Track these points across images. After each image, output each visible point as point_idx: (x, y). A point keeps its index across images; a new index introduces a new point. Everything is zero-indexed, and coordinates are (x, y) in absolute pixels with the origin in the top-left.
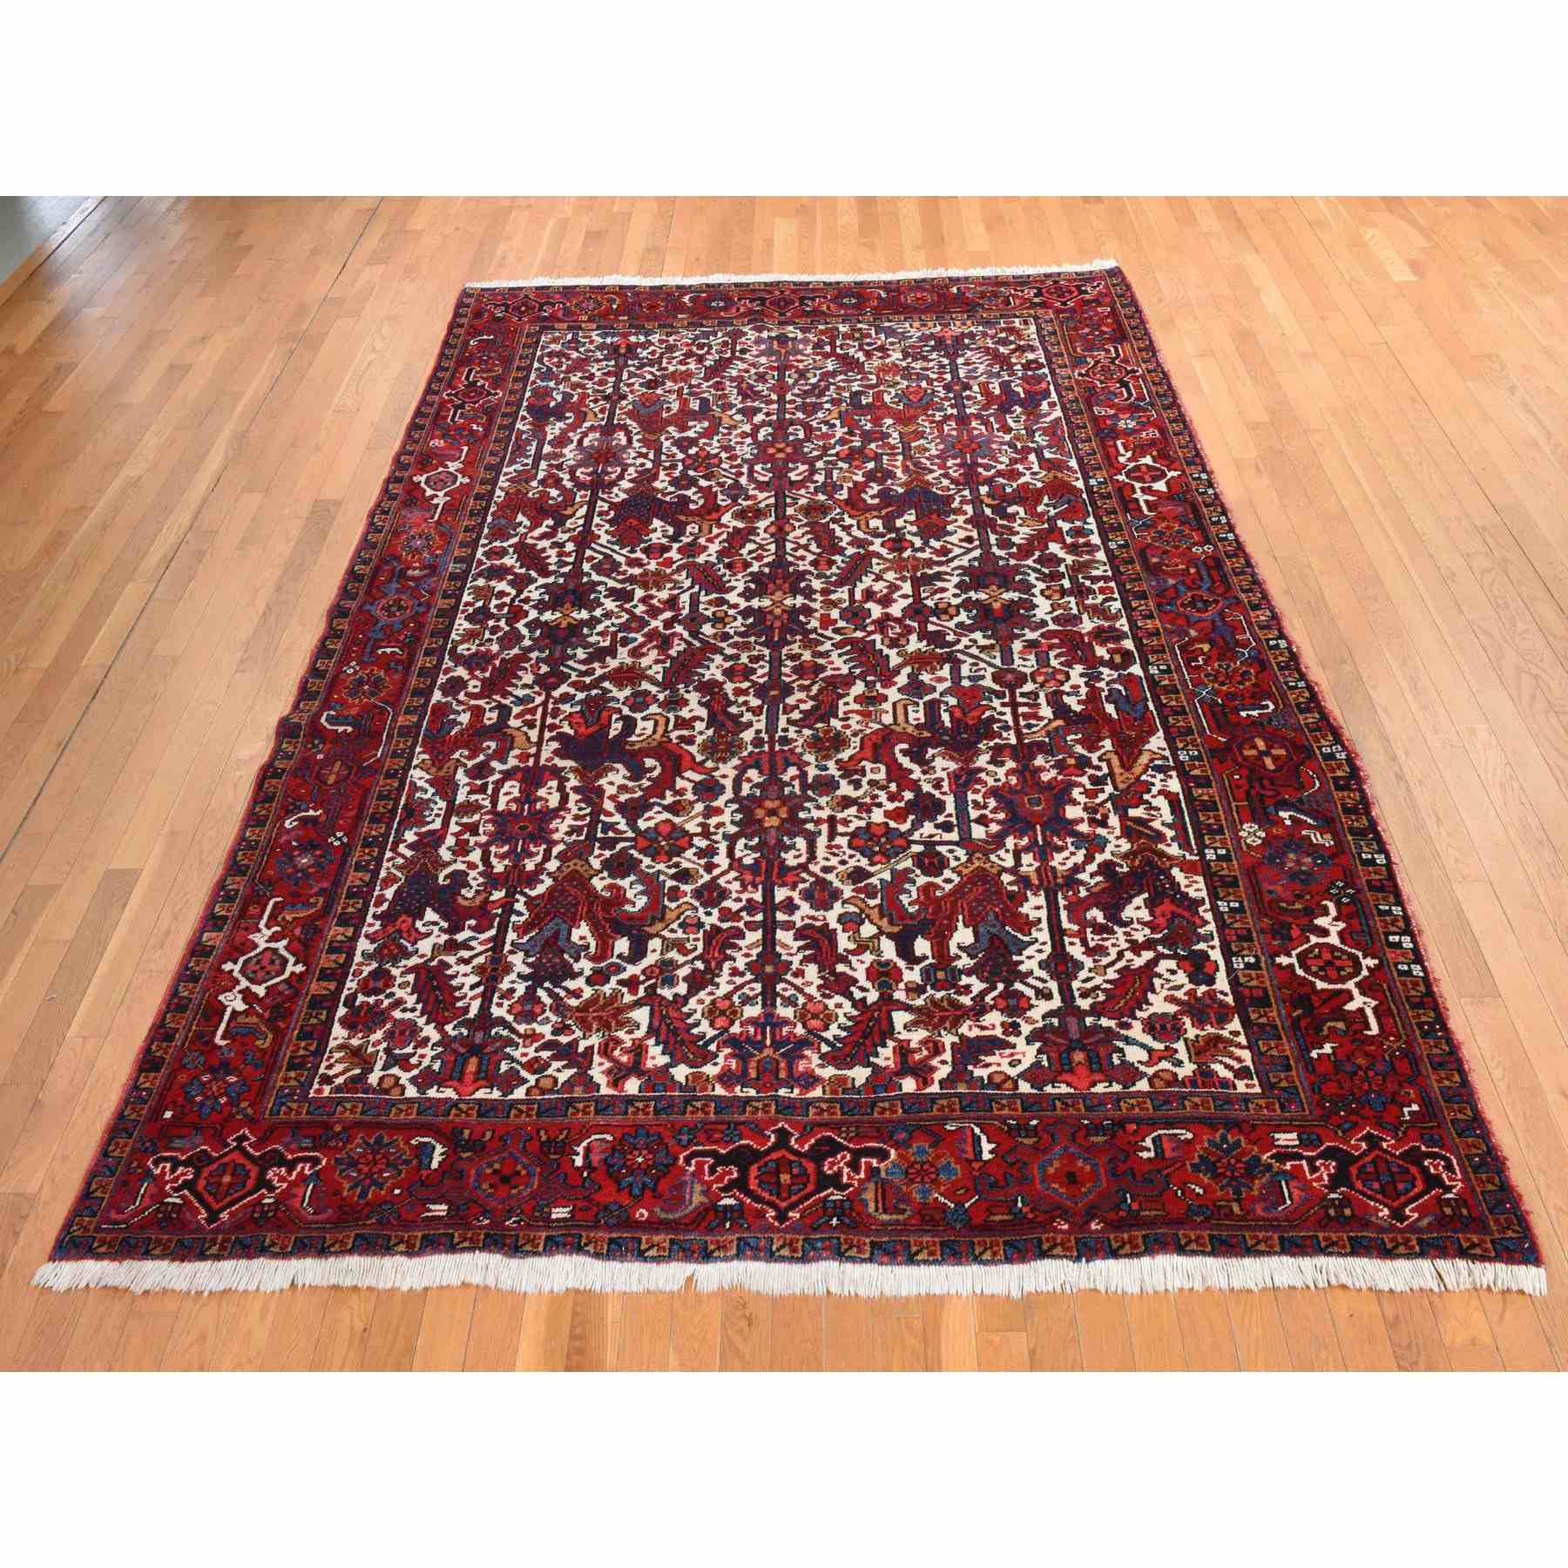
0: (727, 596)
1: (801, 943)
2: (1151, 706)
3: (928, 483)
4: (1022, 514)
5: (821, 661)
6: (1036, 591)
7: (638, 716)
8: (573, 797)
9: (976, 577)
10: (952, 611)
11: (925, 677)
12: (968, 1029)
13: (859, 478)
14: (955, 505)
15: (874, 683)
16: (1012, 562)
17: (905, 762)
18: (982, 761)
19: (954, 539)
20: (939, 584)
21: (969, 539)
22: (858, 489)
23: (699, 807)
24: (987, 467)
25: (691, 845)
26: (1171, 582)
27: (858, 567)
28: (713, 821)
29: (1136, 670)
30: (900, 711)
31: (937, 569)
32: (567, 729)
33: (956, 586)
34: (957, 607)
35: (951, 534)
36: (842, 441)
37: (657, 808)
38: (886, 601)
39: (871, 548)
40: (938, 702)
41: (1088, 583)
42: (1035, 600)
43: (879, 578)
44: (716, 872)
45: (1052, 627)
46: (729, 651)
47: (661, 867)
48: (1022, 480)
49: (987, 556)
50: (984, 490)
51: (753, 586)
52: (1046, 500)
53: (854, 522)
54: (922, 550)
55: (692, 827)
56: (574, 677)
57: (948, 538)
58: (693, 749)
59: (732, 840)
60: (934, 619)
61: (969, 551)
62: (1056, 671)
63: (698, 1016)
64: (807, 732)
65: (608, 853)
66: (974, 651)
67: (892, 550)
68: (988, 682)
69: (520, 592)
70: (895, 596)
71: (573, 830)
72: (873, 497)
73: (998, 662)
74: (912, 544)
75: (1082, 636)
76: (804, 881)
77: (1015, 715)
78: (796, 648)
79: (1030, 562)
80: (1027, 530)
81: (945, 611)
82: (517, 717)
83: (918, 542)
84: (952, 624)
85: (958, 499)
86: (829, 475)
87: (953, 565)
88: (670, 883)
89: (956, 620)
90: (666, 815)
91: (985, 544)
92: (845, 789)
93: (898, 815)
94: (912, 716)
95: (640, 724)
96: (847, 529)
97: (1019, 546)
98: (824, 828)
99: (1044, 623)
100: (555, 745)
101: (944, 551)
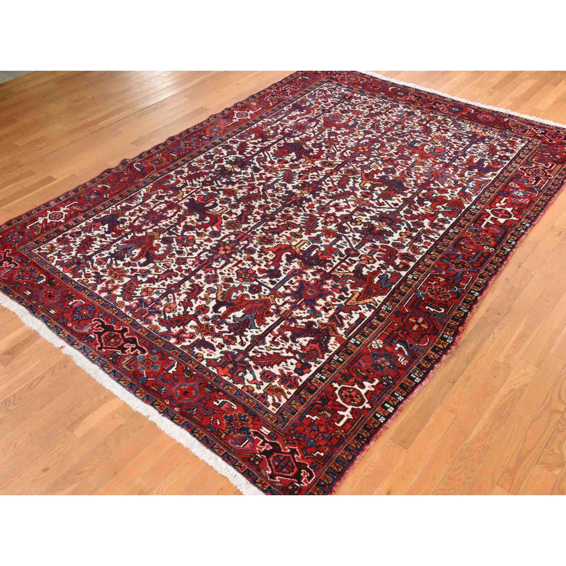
0: (288, 184)
1: (190, 288)
2: (393, 287)
3: (405, 181)
4: (428, 206)
5: (294, 217)
6: (399, 231)
7: (220, 205)
8: (176, 217)
9: (382, 217)
10: (359, 223)
11: (322, 238)
12: (207, 338)
13: (380, 169)
14: (406, 192)
15: (303, 231)
16: (403, 218)
17: (284, 258)
18: (309, 271)
19: (390, 202)
20: (365, 213)
21: (396, 205)
22: (377, 171)
23: (206, 237)
24: (435, 184)
25: (192, 246)
26: (459, 253)
27: (345, 195)
28: (206, 243)
29: (403, 273)
30: (302, 243)
31: (371, 208)
32: (196, 198)
33: (370, 217)
34: (363, 223)
35: (391, 200)
36: (391, 155)
37: (195, 232)
38: (338, 210)
39: (356, 192)
40: (318, 247)
41: (423, 238)
42: (395, 234)
43: (347, 202)
44: (190, 256)
45: (390, 245)
46: (269, 200)
47: (177, 247)
48: (445, 195)
49: (397, 213)
50: (424, 191)
51: (300, 185)
52: (445, 205)
53: (360, 181)
54: (374, 200)
55: (198, 242)
56: (214, 186)
57: (389, 201)
58: (224, 221)
59: (205, 250)
60: (349, 223)
61: (391, 208)
62: (373, 258)
63: (140, 289)
64: (264, 234)
65: (167, 236)
66: (350, 239)
67: (362, 196)
68: (343, 251)
69: (228, 155)
70: (344, 210)
71: (166, 225)
72: (378, 177)
73: (354, 246)
74: (373, 197)
75: (397, 252)
76: (211, 272)
77: (339, 264)
78: (291, 209)
79: (409, 222)
80: (423, 211)
81: (357, 222)
82: (187, 188)
83: (375, 197)
84: (353, 227)
85: (410, 190)
86: (370, 164)
87: (379, 210)
88: (174, 252)
89: (357, 226)
90: (195, 235)
91: (401, 208)
92: (255, 256)
93: (261, 271)
94: (304, 246)
95: (218, 207)
96: (355, 182)
97: (413, 215)
98: (235, 262)
99: (389, 242)
100: (188, 201)
101: (380, 204)
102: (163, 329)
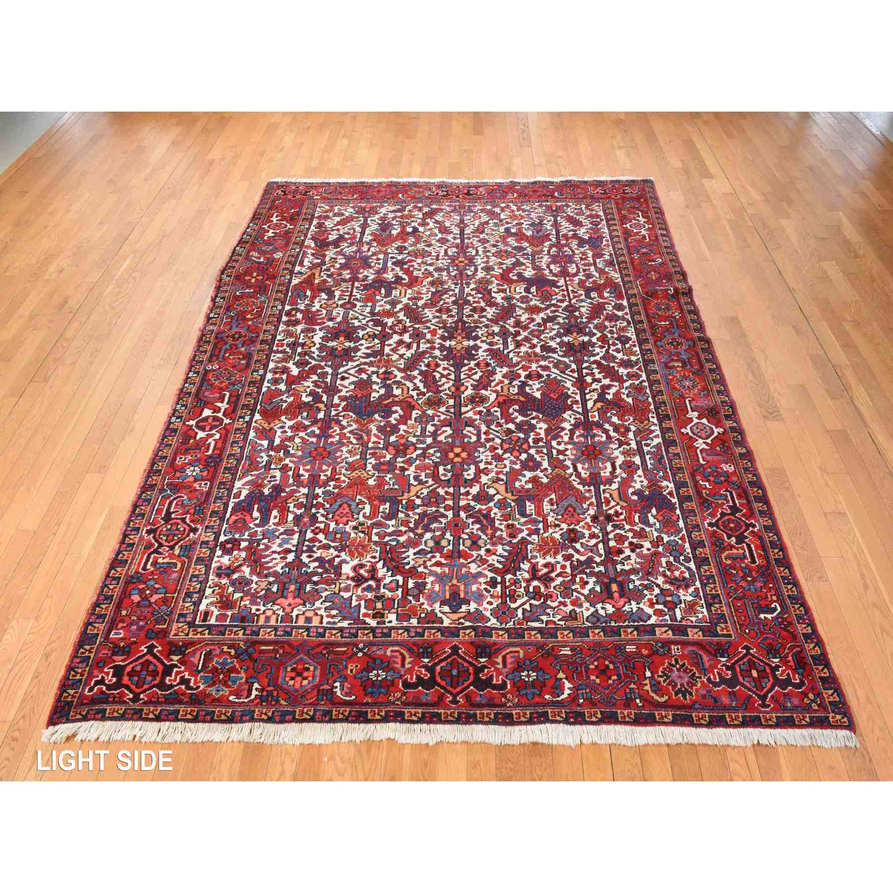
0: (488, 347)
2: (290, 294)
3: (356, 421)
4: (304, 395)
5: (438, 314)
6: (318, 346)
7: (524, 294)
8: (544, 268)
9: (347, 354)
10: (366, 337)
11: (388, 307)
12: (400, 214)
13: (403, 427)
14: (344, 404)
15: (413, 305)
16: (323, 364)
17: (405, 276)
18: (372, 277)
19: (352, 379)
20: (369, 351)
21: (343, 379)
22: (404, 419)
23: (491, 264)
24: (313, 434)
26: (243, 349)
27: (411, 365)
28: (485, 259)
29: (287, 308)
30: (403, 295)
31: (367, 360)
32: (557, 290)
33: (360, 350)
34: (362, 339)
35: (353, 383)
36: (409, 462)
37: (509, 264)
38: (400, 343)
39: (403, 374)
40: (385, 297)
41: (288, 350)
42: (320, 341)
43: (402, 356)
45: (317, 327)
46: (484, 319)
47: (504, 249)
48: (291, 423)
49: (335, 367)
50: (321, 415)
51: (473, 352)
52: (285, 405)
53: (411, 393)
54: (373, 373)
55: (493, 258)
56: (560, 310)
57: (355, 379)
58: (496, 282)
59: (477, 255)
60: (377, 332)
61: (345, 372)
62: (325, 308)
63: (485, 217)
64: (446, 287)
65: (525, 252)
66: (361, 317)
67: (391, 373)
68: (359, 304)
69: (607, 351)
70: (395, 345)
71: (541, 258)
72: (396, 412)
73: (351, 312)
74: (378, 377)
75: (305, 323)
76: (449, 244)
77: (352, 292)
78: (450, 320)
79: (314, 362)
80: (306, 384)
81: (370, 336)
82: (581, 295)
83: (374, 378)
84: (368, 330)
85: (340, 409)
86: (424, 430)
87: (358, 363)
88: (499, 244)
89: (365, 332)
90: (504, 262)
91: (335, 375)
92: (431, 269)
93: (411, 261)
94: (398, 293)
95: (522, 290)
96: (416, 388)
97: (315, 373)
98: (440, 257)
99: (321, 330)
100: (559, 284)
101: (361, 371)
102: (434, 206)
